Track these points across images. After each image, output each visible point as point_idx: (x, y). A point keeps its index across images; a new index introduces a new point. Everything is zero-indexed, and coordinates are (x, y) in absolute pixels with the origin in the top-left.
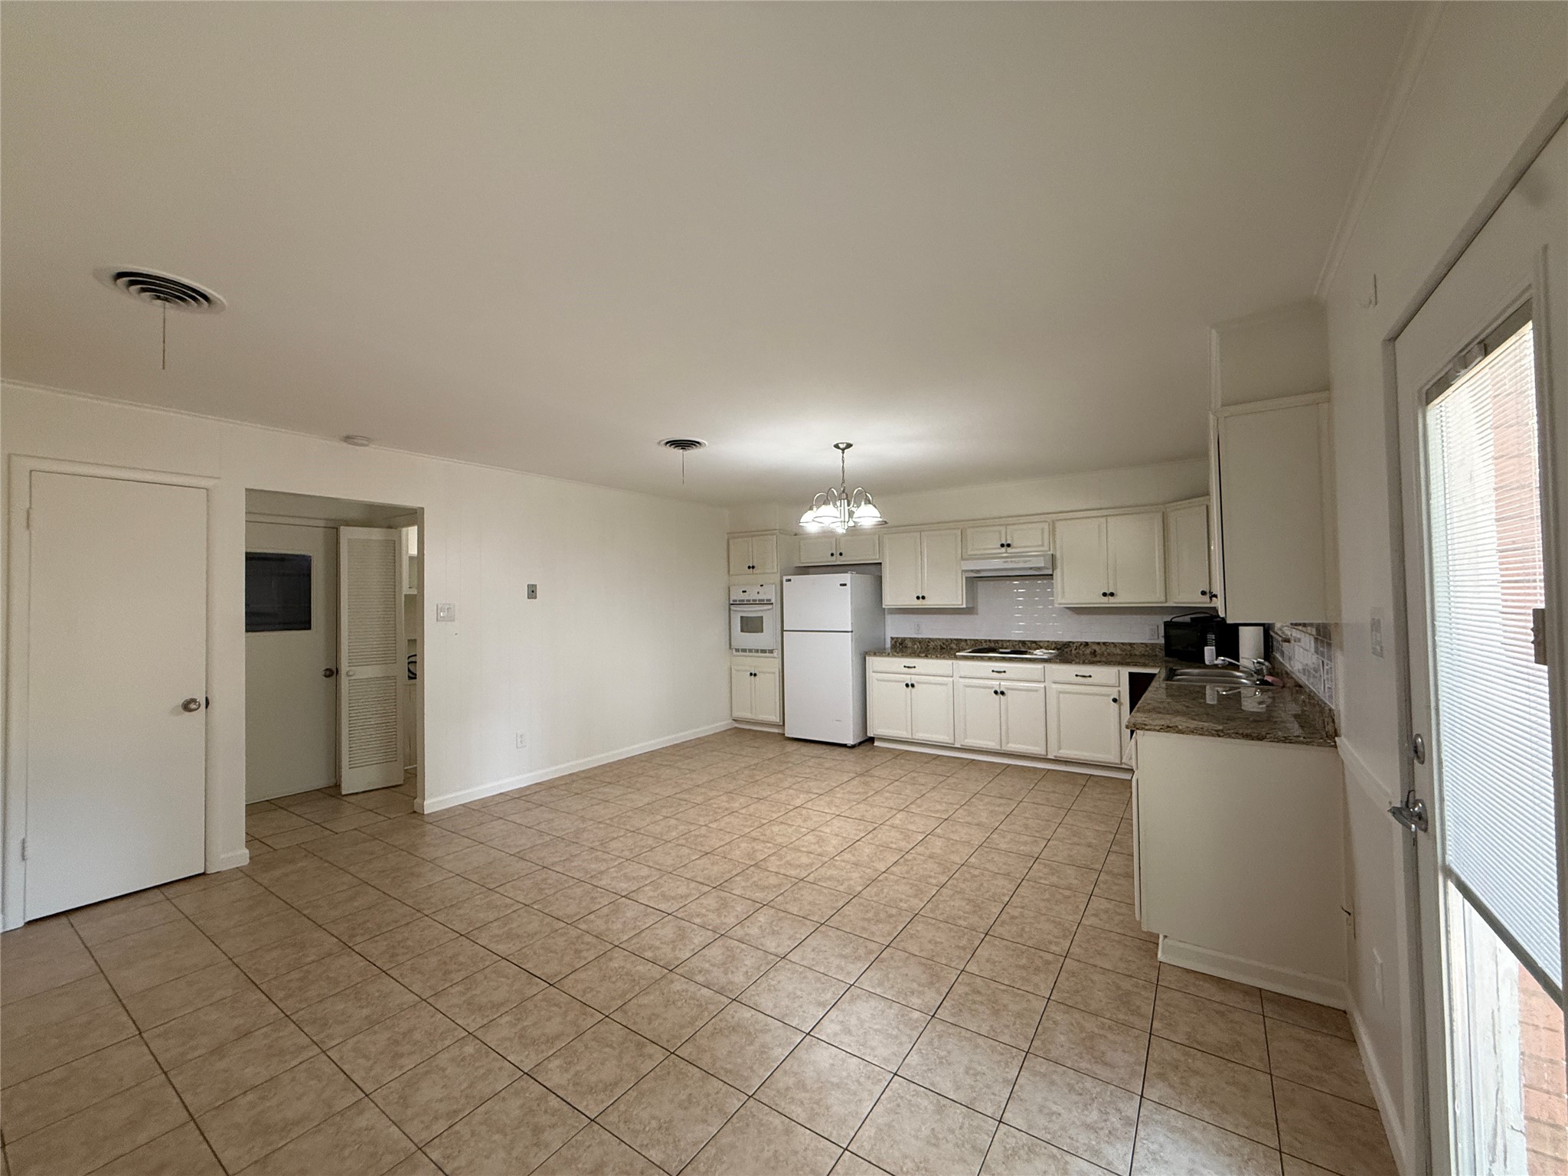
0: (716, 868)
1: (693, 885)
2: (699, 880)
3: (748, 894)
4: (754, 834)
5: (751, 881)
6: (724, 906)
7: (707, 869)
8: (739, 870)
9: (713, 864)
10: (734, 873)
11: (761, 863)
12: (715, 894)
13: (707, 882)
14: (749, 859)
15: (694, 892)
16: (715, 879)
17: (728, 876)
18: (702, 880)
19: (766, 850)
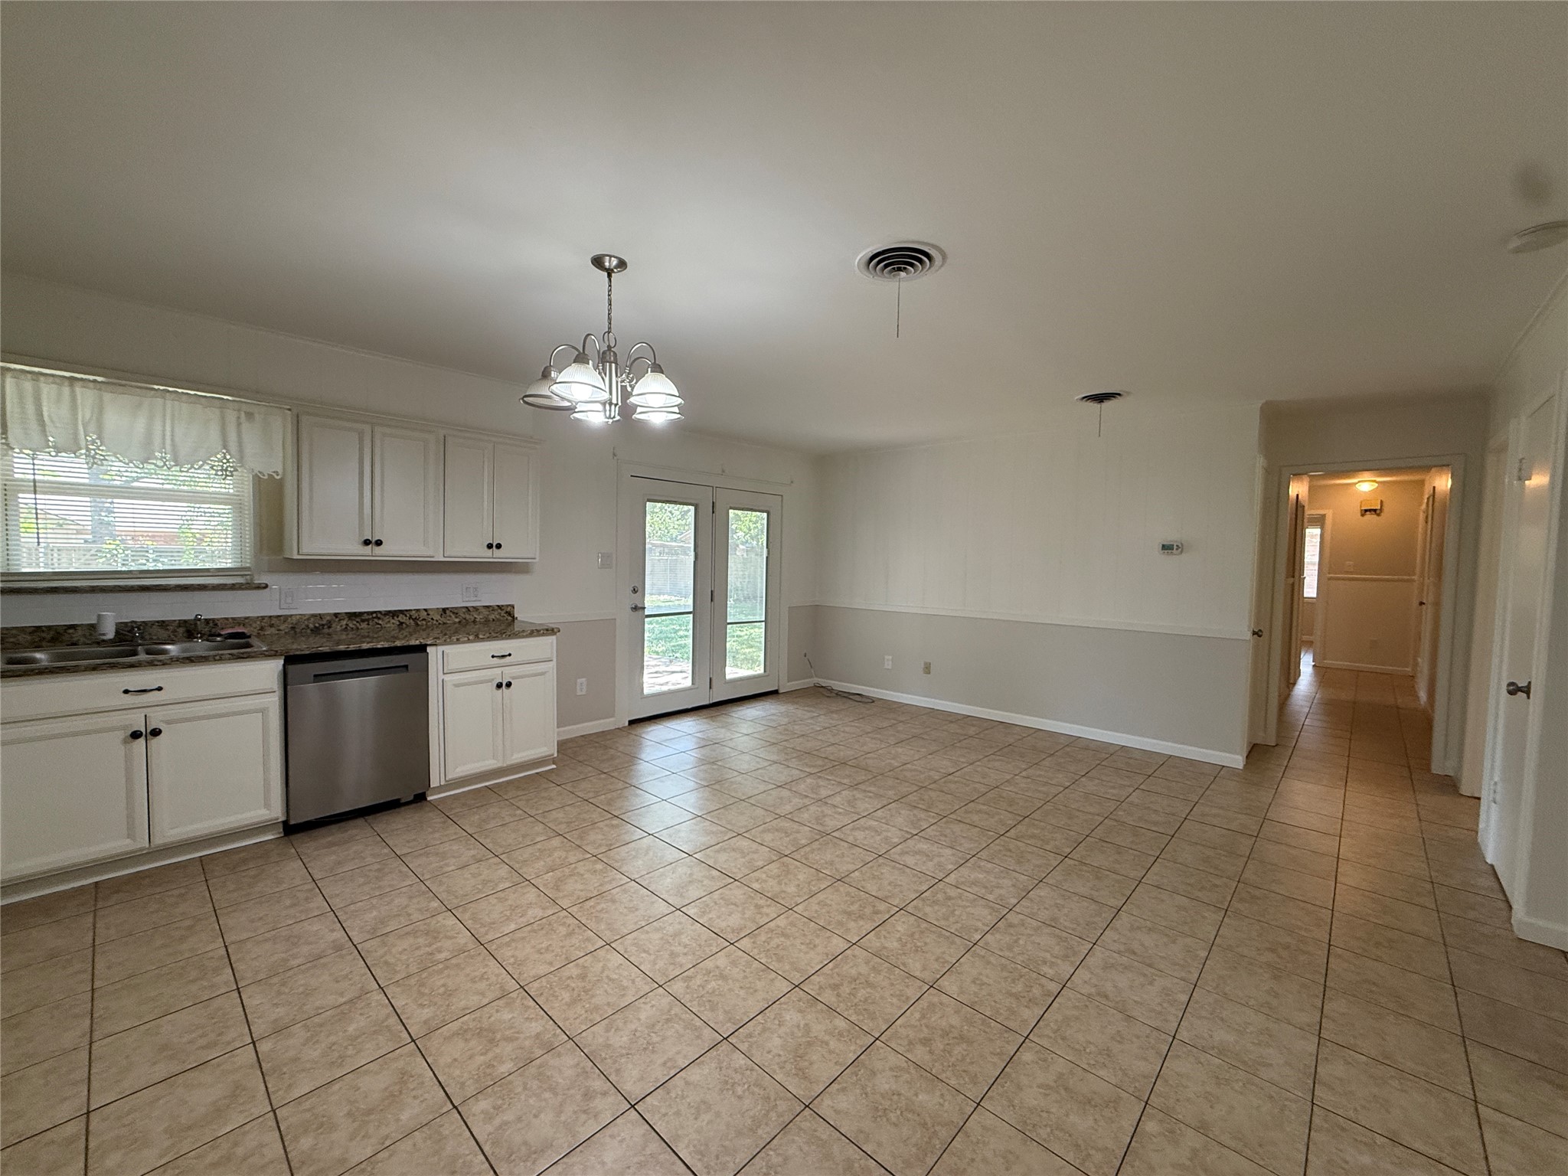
0: (829, 857)
1: (850, 839)
2: (846, 844)
3: (796, 826)
4: (772, 911)
5: (791, 837)
6: (818, 820)
7: (837, 856)
8: (802, 851)
9: (832, 863)
10: (807, 849)
11: (775, 858)
12: (828, 828)
13: (836, 840)
14: (787, 866)
15: (848, 832)
16: (828, 843)
17: (816, 845)
18: (842, 843)
19: (764, 876)
